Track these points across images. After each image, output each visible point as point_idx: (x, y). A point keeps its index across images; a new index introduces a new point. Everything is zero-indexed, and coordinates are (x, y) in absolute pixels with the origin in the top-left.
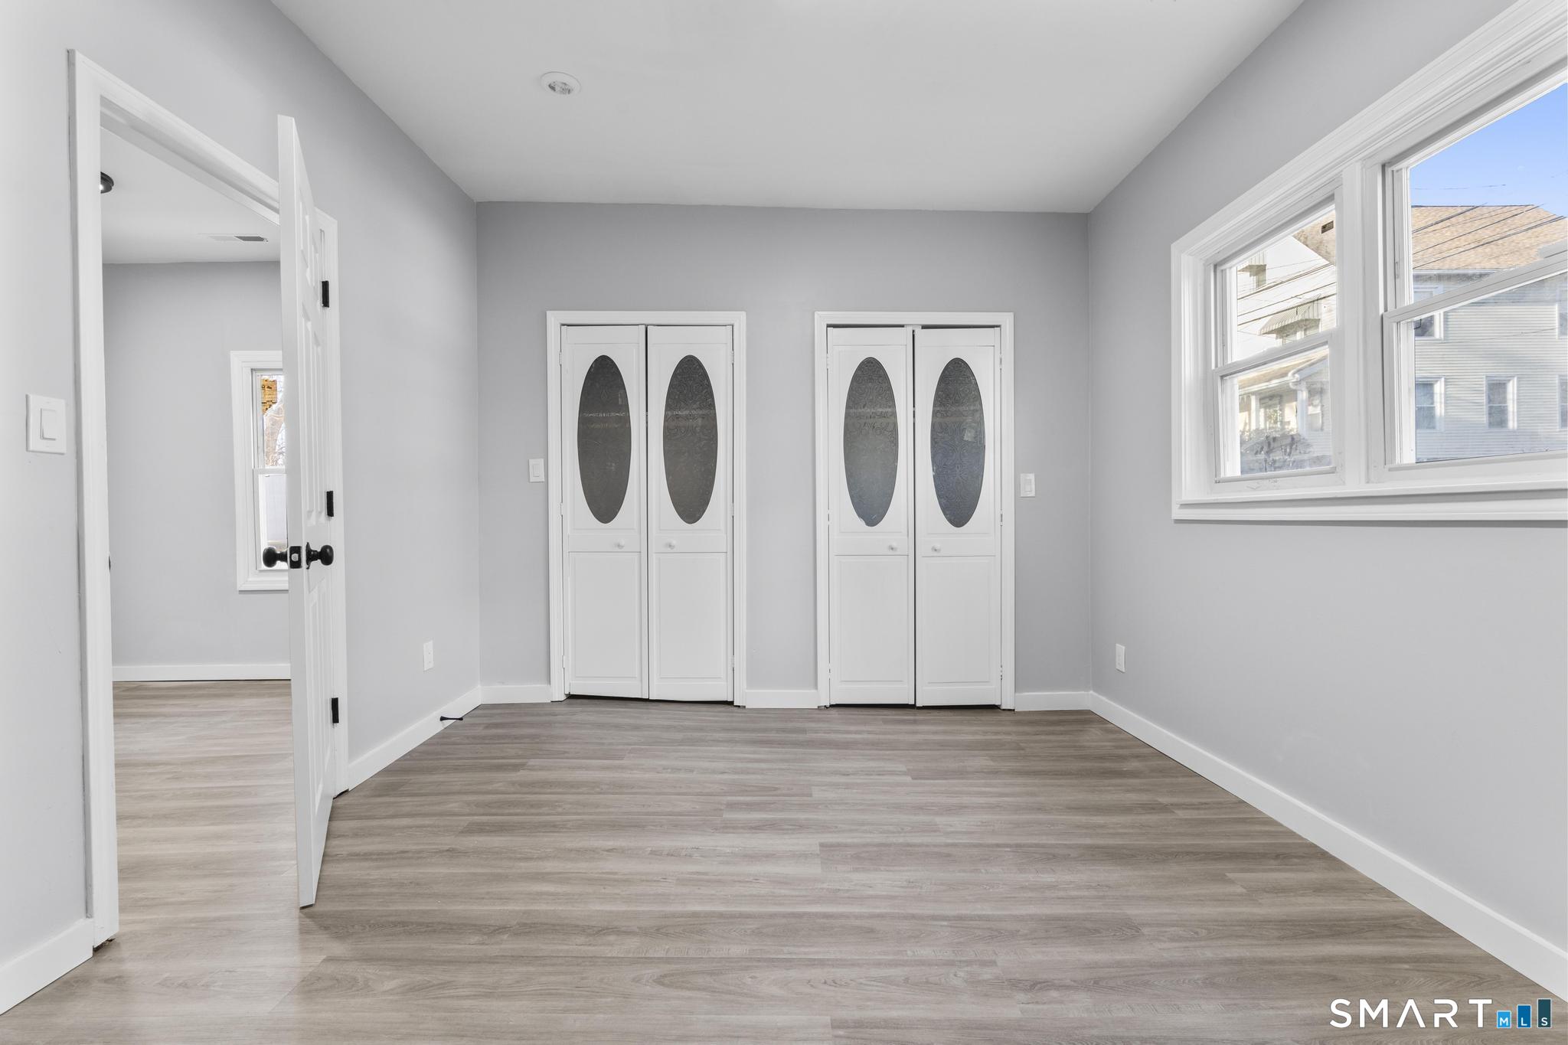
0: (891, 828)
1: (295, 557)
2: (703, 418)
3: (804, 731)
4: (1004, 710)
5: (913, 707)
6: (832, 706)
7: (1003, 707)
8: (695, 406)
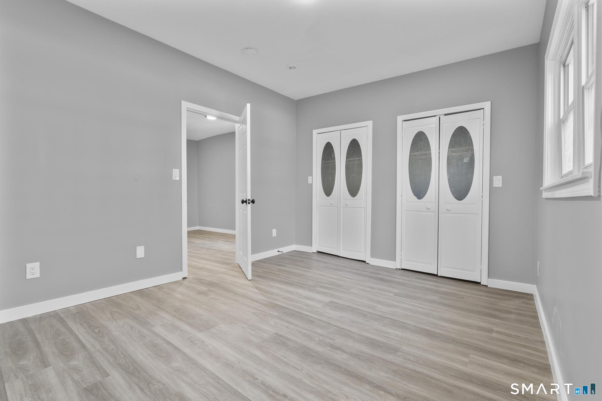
0: (359, 304)
1: (249, 202)
2: (358, 160)
3: (379, 274)
4: (482, 285)
5: (437, 275)
6: (402, 269)
7: (482, 284)
8: (355, 156)
